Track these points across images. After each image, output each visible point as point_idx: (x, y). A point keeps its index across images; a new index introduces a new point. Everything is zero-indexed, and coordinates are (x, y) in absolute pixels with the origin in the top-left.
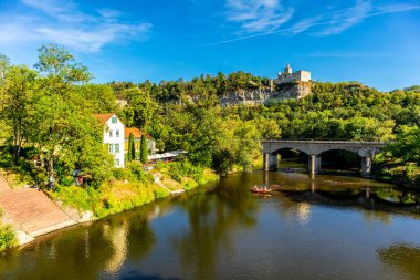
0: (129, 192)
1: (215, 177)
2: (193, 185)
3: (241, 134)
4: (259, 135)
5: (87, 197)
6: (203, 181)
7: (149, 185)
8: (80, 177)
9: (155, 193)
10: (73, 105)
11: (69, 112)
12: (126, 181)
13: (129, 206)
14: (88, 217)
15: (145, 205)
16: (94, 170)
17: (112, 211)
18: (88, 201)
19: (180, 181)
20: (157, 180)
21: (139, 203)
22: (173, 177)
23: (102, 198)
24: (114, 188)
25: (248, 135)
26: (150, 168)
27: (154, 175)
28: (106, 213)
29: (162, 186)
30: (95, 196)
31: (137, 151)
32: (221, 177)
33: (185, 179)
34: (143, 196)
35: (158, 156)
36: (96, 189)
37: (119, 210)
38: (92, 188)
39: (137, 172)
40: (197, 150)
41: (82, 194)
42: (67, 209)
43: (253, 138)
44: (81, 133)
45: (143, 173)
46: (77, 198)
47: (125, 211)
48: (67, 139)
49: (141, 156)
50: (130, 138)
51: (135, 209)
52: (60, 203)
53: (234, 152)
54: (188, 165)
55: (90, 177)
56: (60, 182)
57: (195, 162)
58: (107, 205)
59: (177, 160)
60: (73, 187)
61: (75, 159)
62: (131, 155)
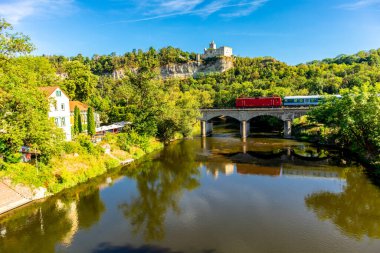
0: (81, 165)
1: (160, 146)
2: (141, 154)
3: (182, 104)
4: (198, 104)
5: (38, 173)
6: (150, 150)
7: (100, 157)
8: (27, 153)
9: (107, 164)
10: (16, 78)
11: (13, 85)
12: (76, 155)
13: (83, 179)
14: (41, 194)
15: (98, 176)
16: (43, 146)
17: (66, 185)
18: (40, 177)
19: (128, 151)
20: (107, 151)
21: (92, 175)
22: (121, 148)
23: (54, 173)
24: (65, 163)
25: (189, 105)
26: (99, 140)
27: (104, 147)
28: (60, 188)
29: (112, 156)
30: (46, 171)
31: (84, 123)
32: (166, 145)
33: (133, 149)
34: (95, 168)
35: (105, 128)
36: (46, 164)
37: (73, 184)
38: (42, 164)
39: (86, 145)
40: (142, 121)
41: (32, 170)
42: (18, 187)
43: (194, 107)
44: (28, 108)
45: (92, 145)
46: (27, 174)
47: (79, 184)
48: (11, 114)
49: (89, 129)
50: (76, 111)
51: (89, 181)
52: (9, 182)
53: (177, 122)
54: (134, 135)
55: (39, 152)
56: (5, 160)
57: (141, 132)
58: (60, 180)
59: (123, 131)
60: (21, 163)
61: (23, 135)
62: (78, 128)
